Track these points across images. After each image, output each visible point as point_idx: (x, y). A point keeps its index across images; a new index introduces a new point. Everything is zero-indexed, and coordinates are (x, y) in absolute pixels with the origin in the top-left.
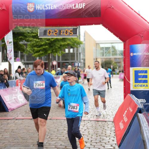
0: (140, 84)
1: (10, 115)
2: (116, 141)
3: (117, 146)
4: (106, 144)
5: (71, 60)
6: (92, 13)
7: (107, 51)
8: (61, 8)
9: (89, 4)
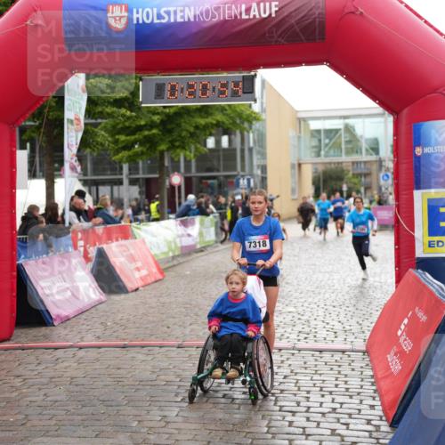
1: (59, 334)
2: (380, 408)
3: (385, 423)
4: (353, 416)
5: (224, 170)
6: (298, 30)
7: (331, 140)
8: (207, 17)
9: (289, 4)
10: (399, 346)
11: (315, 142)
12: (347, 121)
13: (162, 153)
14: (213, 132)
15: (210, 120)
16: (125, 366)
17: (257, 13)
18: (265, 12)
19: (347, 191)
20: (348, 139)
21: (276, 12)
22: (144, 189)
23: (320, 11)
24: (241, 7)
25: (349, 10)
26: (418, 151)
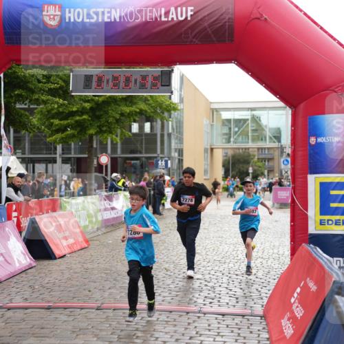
0: (334, 218)
5: (146, 153)
6: (210, 32)
7: (239, 129)
8: (131, 18)
9: (202, 9)
10: (293, 312)
11: (226, 130)
12: (254, 112)
13: (91, 137)
14: (137, 119)
15: (134, 108)
16: (49, 327)
17: (174, 17)
18: (182, 16)
19: (253, 173)
20: (254, 128)
21: (191, 15)
22: (75, 167)
23: (230, 16)
24: (161, 10)
25: (255, 16)
26: (313, 140)
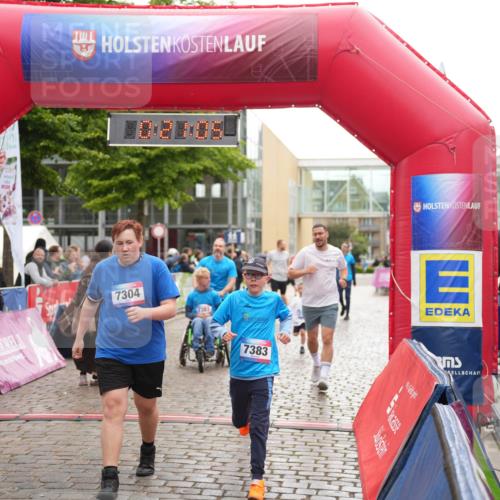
0: (444, 306)
1: (5, 404)
2: (361, 495)
5: (214, 223)
6: (287, 67)
7: (335, 193)
8: (186, 48)
9: (277, 38)
10: (387, 426)
11: (318, 195)
12: (354, 172)
13: (141, 201)
15: (196, 165)
16: (77, 443)
17: (241, 47)
18: (250, 46)
20: (354, 192)
21: (263, 46)
23: (312, 47)
24: (224, 39)
25: (344, 48)
26: (417, 207)
